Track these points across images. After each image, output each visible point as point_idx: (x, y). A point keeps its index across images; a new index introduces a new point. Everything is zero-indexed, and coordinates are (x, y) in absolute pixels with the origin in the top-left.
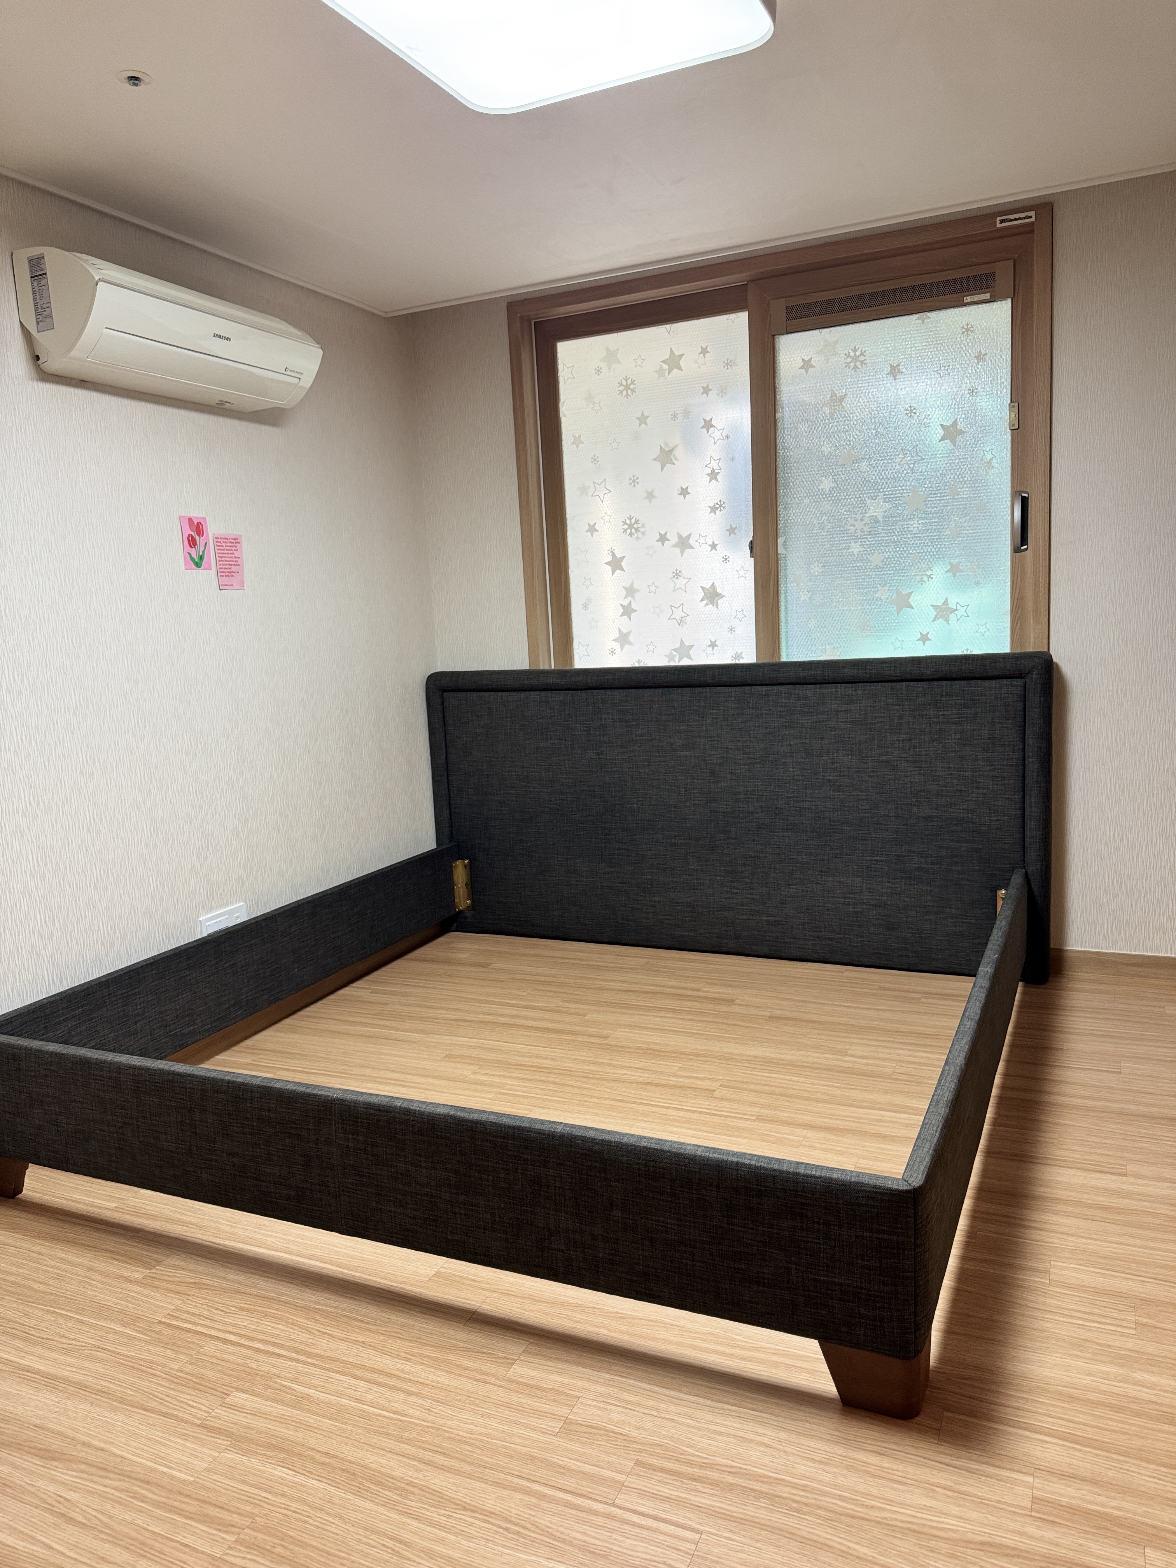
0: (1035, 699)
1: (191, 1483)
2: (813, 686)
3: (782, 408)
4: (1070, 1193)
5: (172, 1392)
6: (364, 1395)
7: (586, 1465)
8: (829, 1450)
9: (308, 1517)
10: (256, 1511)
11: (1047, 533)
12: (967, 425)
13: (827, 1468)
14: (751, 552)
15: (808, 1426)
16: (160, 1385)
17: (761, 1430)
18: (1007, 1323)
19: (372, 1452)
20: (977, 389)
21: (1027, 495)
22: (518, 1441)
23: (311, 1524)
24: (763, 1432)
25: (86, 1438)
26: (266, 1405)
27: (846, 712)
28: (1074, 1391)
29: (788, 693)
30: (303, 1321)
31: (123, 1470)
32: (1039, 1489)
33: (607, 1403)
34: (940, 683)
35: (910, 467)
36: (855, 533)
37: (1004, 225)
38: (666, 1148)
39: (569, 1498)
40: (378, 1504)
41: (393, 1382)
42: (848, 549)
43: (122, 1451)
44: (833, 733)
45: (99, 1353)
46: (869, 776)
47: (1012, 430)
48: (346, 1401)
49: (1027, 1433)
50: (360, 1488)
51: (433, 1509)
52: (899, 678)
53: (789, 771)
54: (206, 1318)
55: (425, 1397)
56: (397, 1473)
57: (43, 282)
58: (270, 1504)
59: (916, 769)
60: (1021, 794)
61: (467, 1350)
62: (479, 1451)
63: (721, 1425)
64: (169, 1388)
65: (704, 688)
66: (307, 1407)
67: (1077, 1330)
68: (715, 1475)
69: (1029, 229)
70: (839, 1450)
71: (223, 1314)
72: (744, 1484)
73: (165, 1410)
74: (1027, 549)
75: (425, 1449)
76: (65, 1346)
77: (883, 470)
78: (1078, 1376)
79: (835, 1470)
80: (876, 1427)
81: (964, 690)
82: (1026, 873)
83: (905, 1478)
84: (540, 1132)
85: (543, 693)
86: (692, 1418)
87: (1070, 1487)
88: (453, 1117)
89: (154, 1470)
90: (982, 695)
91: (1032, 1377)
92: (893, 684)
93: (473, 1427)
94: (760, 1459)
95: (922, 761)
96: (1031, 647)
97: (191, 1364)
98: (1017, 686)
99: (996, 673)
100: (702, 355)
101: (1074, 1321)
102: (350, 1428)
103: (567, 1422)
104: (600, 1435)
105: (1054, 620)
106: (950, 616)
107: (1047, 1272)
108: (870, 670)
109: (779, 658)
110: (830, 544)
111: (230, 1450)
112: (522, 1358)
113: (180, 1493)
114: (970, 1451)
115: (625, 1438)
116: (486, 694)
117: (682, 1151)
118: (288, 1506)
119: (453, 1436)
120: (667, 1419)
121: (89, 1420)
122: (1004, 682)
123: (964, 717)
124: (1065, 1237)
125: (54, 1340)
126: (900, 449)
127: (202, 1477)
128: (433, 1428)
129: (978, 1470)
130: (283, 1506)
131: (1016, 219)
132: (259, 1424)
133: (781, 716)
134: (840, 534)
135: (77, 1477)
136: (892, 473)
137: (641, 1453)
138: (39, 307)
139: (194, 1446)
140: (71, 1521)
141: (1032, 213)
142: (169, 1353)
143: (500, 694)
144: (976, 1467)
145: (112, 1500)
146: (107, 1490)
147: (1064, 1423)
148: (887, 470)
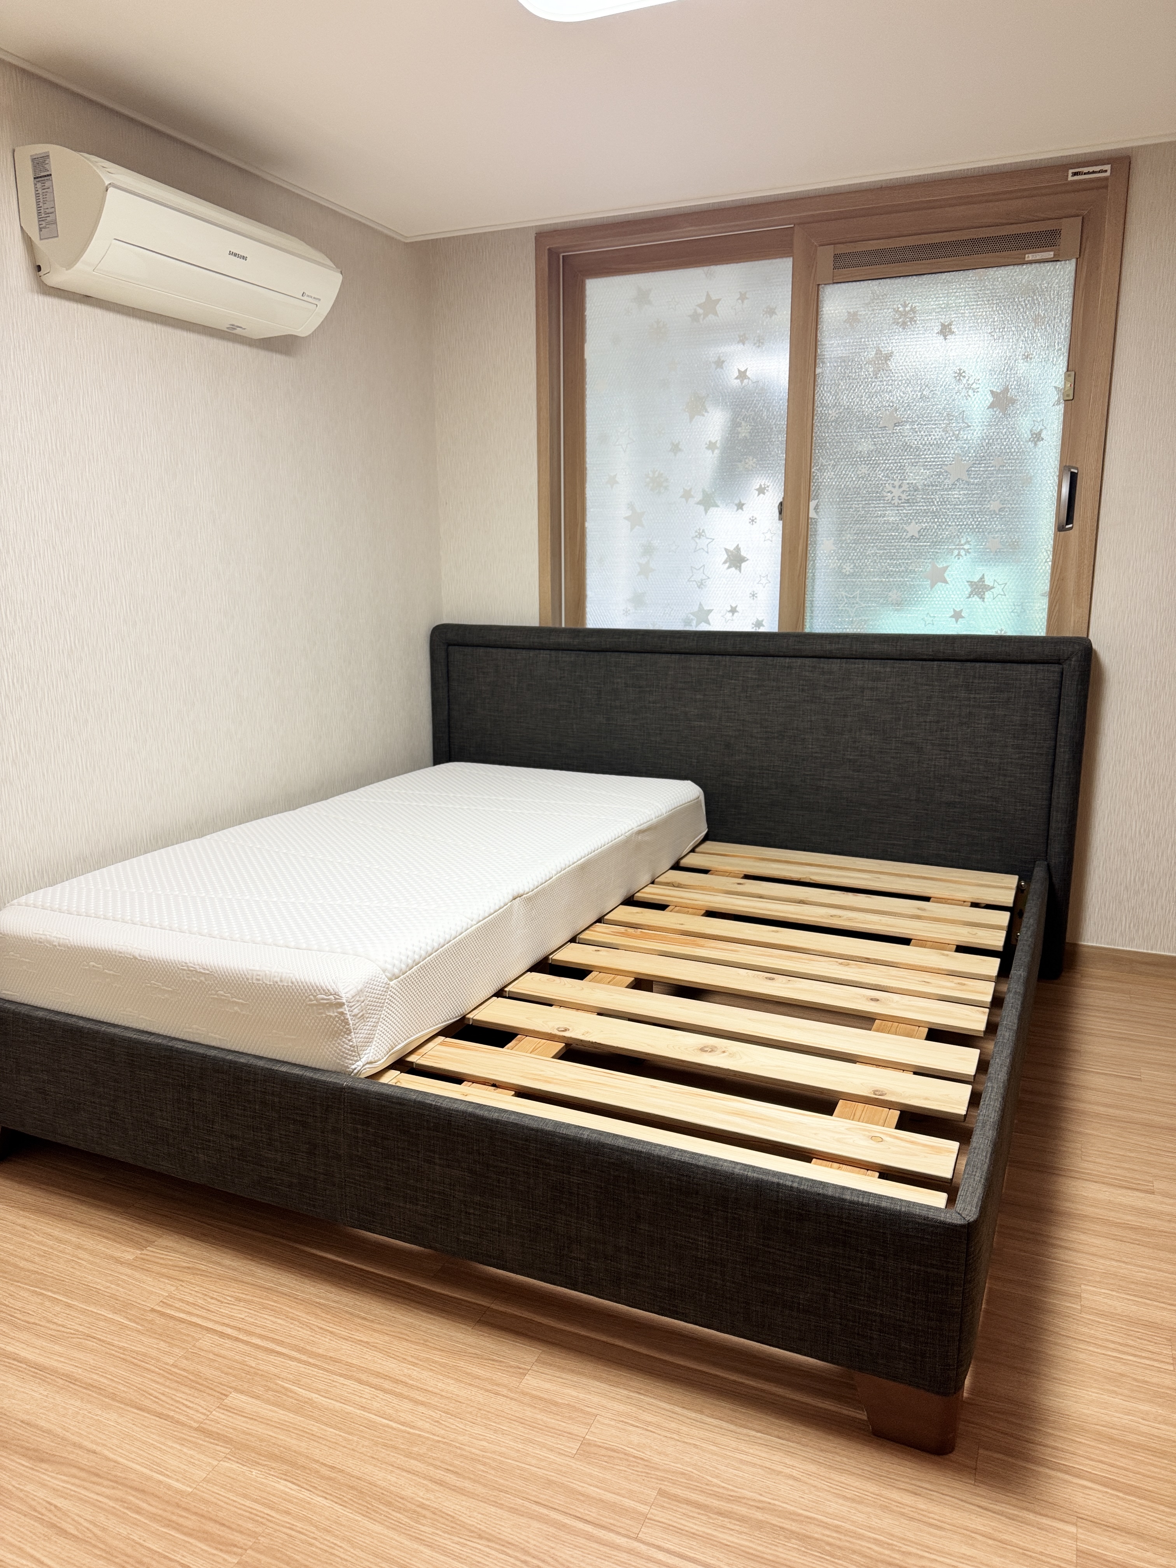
0: (1070, 687)
1: (189, 1494)
2: (839, 660)
3: (823, 363)
4: (1097, 1211)
5: (167, 1390)
6: (369, 1402)
7: (606, 1493)
8: (861, 1487)
9: (315, 1539)
10: (259, 1530)
11: (1096, 513)
12: (1018, 393)
13: (859, 1507)
14: (780, 513)
15: (838, 1458)
16: (154, 1381)
17: (788, 1461)
18: (1040, 1352)
19: (380, 1467)
20: (1032, 354)
21: (1076, 471)
22: (534, 1462)
23: (317, 1547)
24: (791, 1463)
25: (77, 1438)
26: (267, 1410)
27: (872, 689)
28: (1114, 1431)
29: (813, 667)
30: (304, 1315)
31: (115, 1476)
32: (1083, 1541)
33: (625, 1423)
34: (973, 664)
35: (954, 434)
36: (892, 500)
37: (1076, 178)
38: (701, 1163)
39: (591, 1530)
40: (388, 1527)
41: (399, 1389)
42: (883, 517)
43: (115, 1454)
44: (857, 711)
45: (89, 1343)
46: (892, 757)
47: (1065, 401)
48: (351, 1408)
49: (1067, 1477)
50: (368, 1508)
51: (446, 1535)
52: (930, 657)
53: (808, 748)
54: (202, 1308)
55: (435, 1408)
56: (408, 1492)
57: (47, 184)
58: (274, 1523)
59: (942, 752)
60: (1049, 784)
61: (477, 1356)
62: (493, 1472)
63: (747, 1453)
64: (164, 1385)
65: (724, 657)
66: (311, 1413)
67: (1112, 1362)
68: (743, 1510)
69: (1101, 185)
70: (872, 1487)
71: (219, 1303)
72: (774, 1522)
73: (159, 1409)
74: (1071, 528)
75: (436, 1467)
76: (53, 1333)
77: (926, 436)
78: (1117, 1415)
79: (869, 1510)
80: (908, 1463)
81: (998, 674)
82: (1048, 866)
83: (942, 1522)
84: (565, 1138)
85: (553, 653)
86: (715, 1444)
87: (1115, 1539)
88: (472, 1115)
89: (149, 1478)
90: (1016, 679)
91: (1068, 1413)
92: (924, 663)
93: (485, 1444)
94: (789, 1494)
95: (949, 745)
96: (1069, 631)
97: (187, 1359)
98: (1054, 672)
99: (1033, 657)
100: (740, 301)
101: (1110, 1353)
102: (355, 1439)
103: (585, 1443)
104: (621, 1459)
105: (1096, 604)
106: (986, 593)
107: (1079, 1297)
108: (901, 647)
109: (803, 628)
110: (866, 511)
111: (230, 1459)
112: (535, 1368)
113: (178, 1506)
114: (1009, 1494)
115: (646, 1463)
116: (494, 650)
117: (718, 1168)
118: (293, 1525)
119: (464, 1453)
120: (690, 1444)
121: (80, 1418)
122: (1041, 667)
123: (995, 702)
124: (1095, 1259)
125: (41, 1326)
126: (945, 414)
127: (201, 1489)
128: (444, 1443)
129: (1018, 1516)
130: (288, 1525)
131: (1089, 173)
132: (260, 1430)
133: (803, 690)
134: (876, 500)
135: (68, 1482)
136: (935, 439)
137: (664, 1481)
138: (42, 211)
139: (191, 1452)
140: (63, 1532)
141: (1108, 167)
142: (162, 1345)
143: (508, 650)
144: (1016, 1512)
145: (105, 1510)
146: (100, 1498)
147: (1105, 1467)
148: (930, 435)
